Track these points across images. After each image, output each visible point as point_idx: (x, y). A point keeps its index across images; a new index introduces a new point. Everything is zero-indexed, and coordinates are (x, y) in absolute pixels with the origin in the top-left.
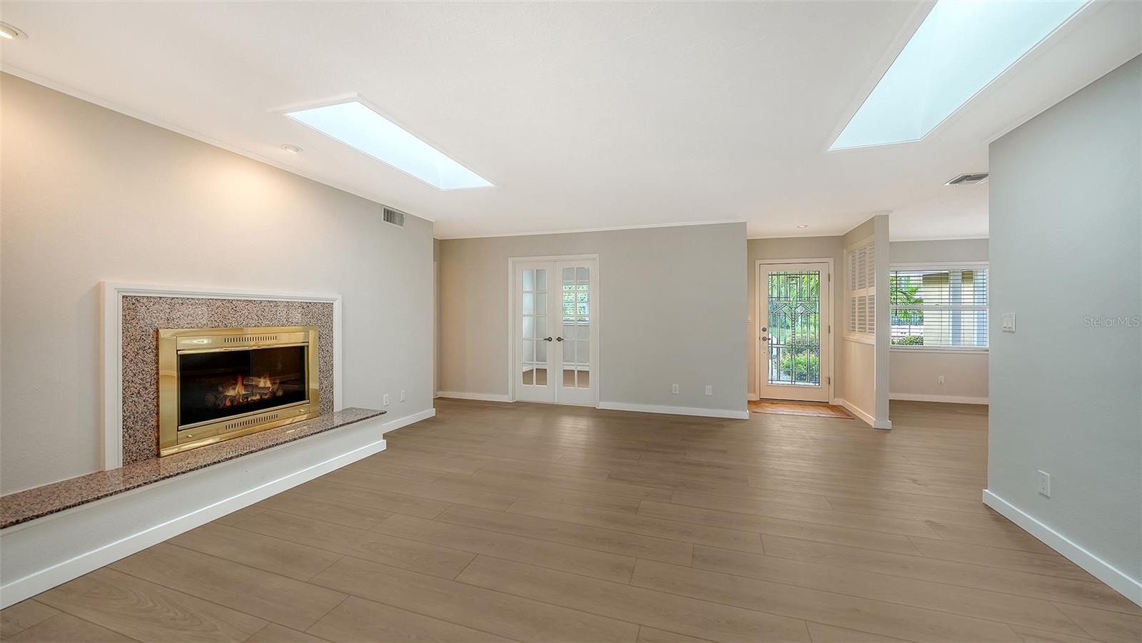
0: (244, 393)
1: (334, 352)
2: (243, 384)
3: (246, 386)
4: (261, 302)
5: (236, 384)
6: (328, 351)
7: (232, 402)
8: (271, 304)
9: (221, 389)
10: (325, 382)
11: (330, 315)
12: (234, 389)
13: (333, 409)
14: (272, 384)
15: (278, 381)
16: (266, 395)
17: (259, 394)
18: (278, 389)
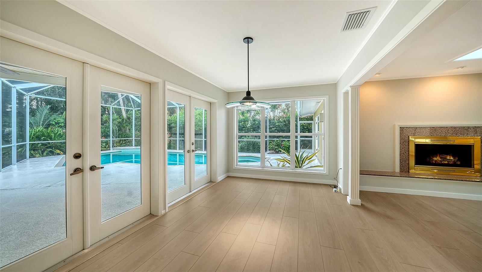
0: (440, 160)
2: (440, 157)
3: (441, 158)
4: (447, 127)
5: (437, 156)
7: (435, 162)
9: (431, 157)
12: (436, 158)
14: (454, 159)
15: (457, 158)
16: (451, 162)
17: (447, 161)
18: (457, 161)
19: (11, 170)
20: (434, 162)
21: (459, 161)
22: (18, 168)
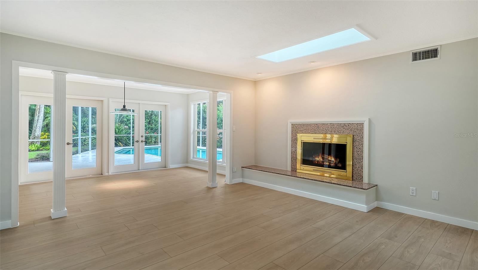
0: (322, 160)
1: (364, 150)
2: (322, 157)
4: (327, 124)
5: (319, 156)
6: (360, 149)
7: (318, 162)
8: (331, 125)
9: (314, 157)
10: (358, 165)
11: (362, 130)
12: (318, 158)
13: (362, 181)
14: (335, 160)
15: (338, 160)
16: (332, 164)
17: (329, 162)
18: (338, 163)
19: (88, 153)
20: (316, 162)
21: (341, 163)
22: (92, 152)
